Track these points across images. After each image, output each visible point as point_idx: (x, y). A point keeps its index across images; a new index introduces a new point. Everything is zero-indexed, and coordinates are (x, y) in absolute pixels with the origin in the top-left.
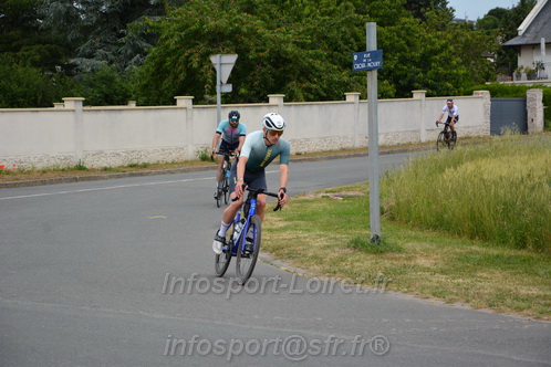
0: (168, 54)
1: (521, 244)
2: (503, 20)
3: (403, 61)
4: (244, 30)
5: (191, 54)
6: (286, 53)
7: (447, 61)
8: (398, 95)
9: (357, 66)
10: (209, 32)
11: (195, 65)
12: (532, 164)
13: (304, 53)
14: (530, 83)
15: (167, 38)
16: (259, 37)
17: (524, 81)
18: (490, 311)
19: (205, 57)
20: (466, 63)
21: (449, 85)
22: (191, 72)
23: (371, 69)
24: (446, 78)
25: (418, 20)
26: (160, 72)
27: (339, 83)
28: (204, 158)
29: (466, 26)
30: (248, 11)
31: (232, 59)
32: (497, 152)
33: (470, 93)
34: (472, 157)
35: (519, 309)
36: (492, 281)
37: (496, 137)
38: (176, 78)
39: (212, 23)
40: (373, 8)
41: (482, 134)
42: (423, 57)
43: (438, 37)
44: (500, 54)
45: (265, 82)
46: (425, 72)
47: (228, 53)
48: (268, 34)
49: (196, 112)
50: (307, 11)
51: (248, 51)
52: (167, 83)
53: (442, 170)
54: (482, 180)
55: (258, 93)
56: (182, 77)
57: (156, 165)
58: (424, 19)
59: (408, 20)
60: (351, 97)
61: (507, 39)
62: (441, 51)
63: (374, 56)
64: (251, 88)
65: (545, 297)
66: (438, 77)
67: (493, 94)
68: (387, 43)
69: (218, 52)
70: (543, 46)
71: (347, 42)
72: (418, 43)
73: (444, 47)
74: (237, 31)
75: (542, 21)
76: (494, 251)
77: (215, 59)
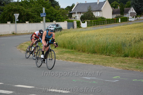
0: (5, 14)
1: (72, 49)
2: (70, 8)
3: (51, 15)
4: (21, 9)
5: (10, 14)
6: (29, 14)
7: (59, 15)
8: (51, 22)
9: (41, 16)
10: (14, 9)
11: (11, 16)
12: (74, 34)
13: (32, 13)
14: (74, 20)
15: (5, 10)
16: (23, 10)
17: (73, 19)
18: (66, 61)
19: (13, 14)
20: (63, 16)
21: (60, 20)
22: (10, 17)
23: (44, 16)
24: (59, 19)
25: (54, 8)
26: (4, 17)
27: (39, 19)
28: (13, 34)
29: (63, 9)
30: (21, 5)
31: (18, 14)
32: (68, 32)
33: (64, 21)
34: (64, 33)
35: (71, 60)
36: (66, 55)
37: (69, 30)
38: (7, 18)
39: (14, 8)
40: (45, 5)
41: (66, 29)
42: (55, 14)
43: (58, 11)
44: (69, 14)
45: (25, 19)
46: (55, 17)
47: (17, 13)
48: (25, 10)
49: (11, 25)
50: (33, 6)
51: (22, 13)
52: (5, 19)
53: (58, 36)
54: (65, 37)
55: (24, 21)
56: (8, 18)
57: (4, 35)
58: (55, 8)
59: (52, 8)
60: (42, 22)
61: (70, 12)
62: (58, 14)
63: (44, 14)
64: (22, 20)
65: (75, 58)
66: (58, 18)
67: (68, 21)
68: (48, 12)
69: (15, 13)
70: (76, 13)
71: (41, 12)
72: (54, 12)
73: (59, 13)
74: (19, 9)
75: (76, 8)
76: (67, 50)
77: (15, 15)
